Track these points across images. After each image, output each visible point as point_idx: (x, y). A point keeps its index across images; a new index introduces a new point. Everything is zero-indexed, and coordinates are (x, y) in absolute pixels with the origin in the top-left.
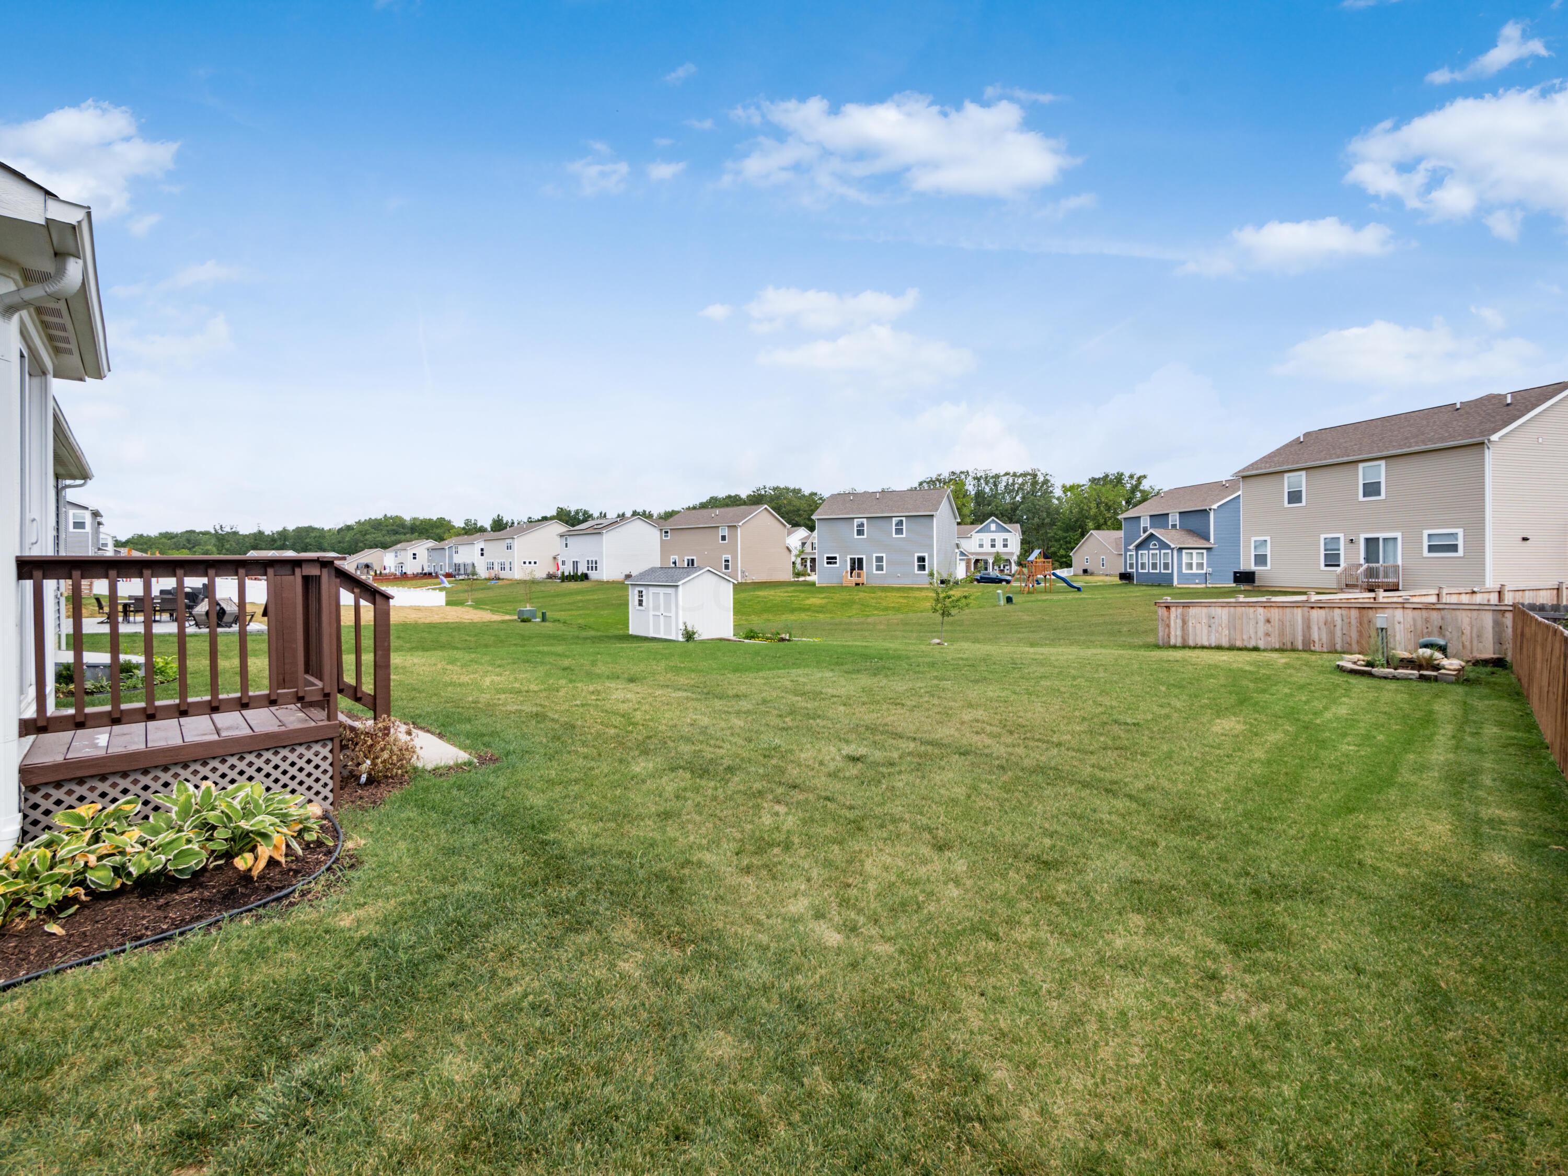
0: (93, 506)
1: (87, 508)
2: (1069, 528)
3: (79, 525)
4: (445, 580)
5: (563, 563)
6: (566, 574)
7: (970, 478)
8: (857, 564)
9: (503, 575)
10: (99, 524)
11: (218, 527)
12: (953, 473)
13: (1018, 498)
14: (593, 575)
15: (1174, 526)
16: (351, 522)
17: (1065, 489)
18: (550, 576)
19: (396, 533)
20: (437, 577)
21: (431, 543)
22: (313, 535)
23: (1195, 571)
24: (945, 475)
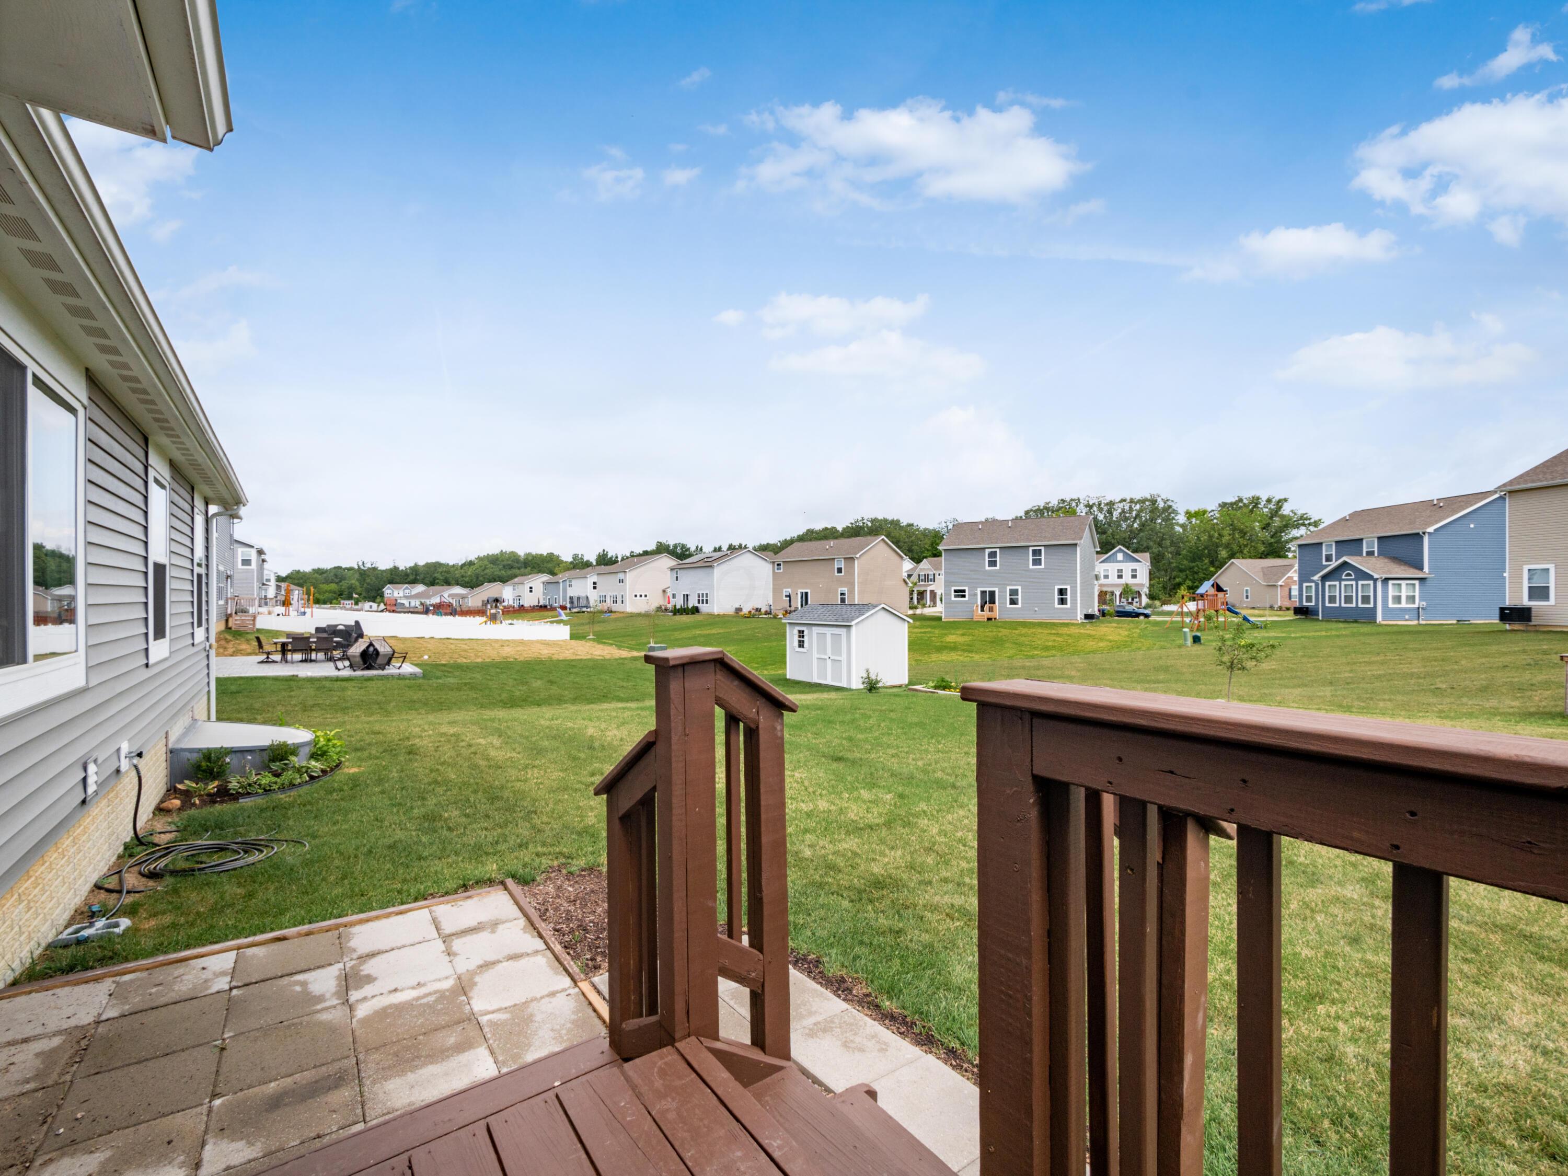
0: (258, 544)
1: (253, 547)
2: (1196, 556)
3: (246, 562)
4: (562, 612)
5: (674, 596)
6: (678, 607)
7: (1081, 506)
8: (989, 599)
9: (615, 607)
10: (263, 561)
11: (360, 564)
12: (1063, 501)
13: (1136, 525)
14: (704, 608)
15: (1370, 554)
16: (472, 557)
17: (1189, 515)
18: (659, 609)
19: (511, 567)
20: (553, 609)
21: (545, 577)
22: (440, 570)
23: (1404, 604)
24: (1054, 503)
